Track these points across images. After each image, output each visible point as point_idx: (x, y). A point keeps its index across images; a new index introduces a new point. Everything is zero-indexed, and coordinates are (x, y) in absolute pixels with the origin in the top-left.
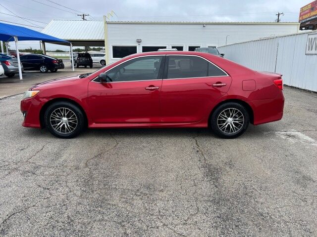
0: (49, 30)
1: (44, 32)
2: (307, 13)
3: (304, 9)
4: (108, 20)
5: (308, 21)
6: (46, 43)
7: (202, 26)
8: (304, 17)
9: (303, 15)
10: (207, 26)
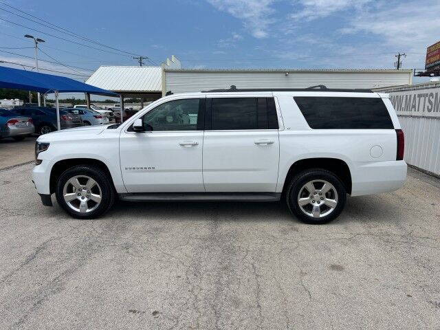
0: (93, 81)
1: (88, 82)
2: (436, 55)
3: (432, 49)
4: (166, 68)
5: (436, 65)
6: (91, 95)
7: (284, 75)
8: (432, 59)
9: (431, 57)
10: (290, 75)
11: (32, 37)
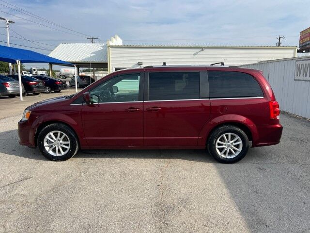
2: (307, 37)
3: (304, 33)
5: (308, 44)
6: (53, 65)
7: (201, 49)
9: (303, 38)
10: (206, 49)
11: (4, 19)
